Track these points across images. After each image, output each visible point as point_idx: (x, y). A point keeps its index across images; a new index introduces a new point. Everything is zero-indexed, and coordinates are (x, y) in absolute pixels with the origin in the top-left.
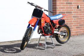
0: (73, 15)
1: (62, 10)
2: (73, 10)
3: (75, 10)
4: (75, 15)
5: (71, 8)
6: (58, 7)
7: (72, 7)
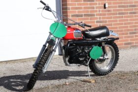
0: (97, 18)
1: (77, 12)
2: (96, 11)
3: (99, 11)
4: (100, 18)
5: (93, 8)
6: (70, 7)
7: (95, 6)
